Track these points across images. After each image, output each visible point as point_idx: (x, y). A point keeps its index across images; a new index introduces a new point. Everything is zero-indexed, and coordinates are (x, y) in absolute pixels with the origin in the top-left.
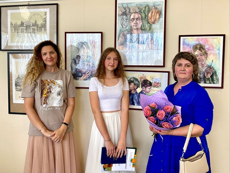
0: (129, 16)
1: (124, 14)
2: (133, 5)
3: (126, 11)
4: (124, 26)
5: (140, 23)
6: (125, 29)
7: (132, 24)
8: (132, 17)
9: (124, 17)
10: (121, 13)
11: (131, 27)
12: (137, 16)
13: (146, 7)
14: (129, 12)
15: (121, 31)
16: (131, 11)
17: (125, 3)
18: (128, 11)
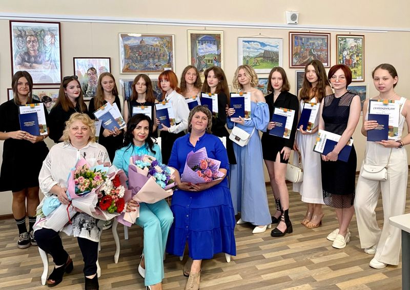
0: (25, 38)
1: (20, 36)
2: (28, 28)
3: (21, 34)
4: (20, 47)
5: (36, 45)
6: (22, 50)
7: (29, 46)
8: (28, 39)
9: (20, 38)
10: (16, 35)
11: (28, 49)
12: (33, 39)
13: (41, 31)
14: (25, 35)
15: (17, 52)
16: (27, 34)
17: (20, 26)
18: (23, 33)
